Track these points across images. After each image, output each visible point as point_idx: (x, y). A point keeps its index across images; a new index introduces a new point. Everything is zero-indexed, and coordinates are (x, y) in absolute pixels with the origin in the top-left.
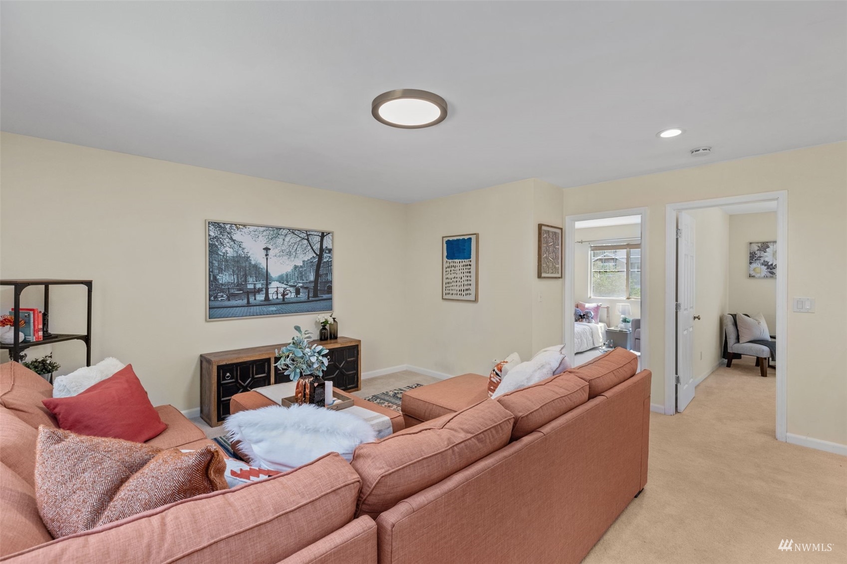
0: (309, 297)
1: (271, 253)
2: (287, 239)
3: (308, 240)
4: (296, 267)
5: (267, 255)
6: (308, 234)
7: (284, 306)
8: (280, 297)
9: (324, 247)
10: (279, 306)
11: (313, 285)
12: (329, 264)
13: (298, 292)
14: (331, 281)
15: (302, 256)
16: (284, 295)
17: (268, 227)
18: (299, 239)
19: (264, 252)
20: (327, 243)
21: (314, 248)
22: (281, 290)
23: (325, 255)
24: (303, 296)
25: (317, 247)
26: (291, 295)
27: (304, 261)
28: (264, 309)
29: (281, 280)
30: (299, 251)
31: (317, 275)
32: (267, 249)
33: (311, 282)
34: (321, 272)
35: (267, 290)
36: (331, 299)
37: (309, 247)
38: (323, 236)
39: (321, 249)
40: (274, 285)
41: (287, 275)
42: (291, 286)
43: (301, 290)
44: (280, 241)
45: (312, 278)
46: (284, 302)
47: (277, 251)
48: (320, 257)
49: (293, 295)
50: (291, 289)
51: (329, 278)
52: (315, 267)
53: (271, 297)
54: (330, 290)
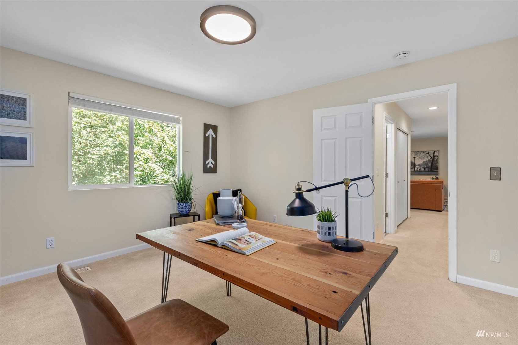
0: (429, 170)
1: (416, 158)
2: (421, 154)
3: (428, 154)
4: (424, 162)
5: (414, 159)
6: (428, 152)
7: (420, 173)
8: (419, 170)
9: (435, 155)
10: (418, 173)
11: (430, 167)
12: (437, 161)
13: (425, 169)
14: (438, 166)
15: (426, 158)
16: (420, 170)
17: (415, 152)
18: (425, 154)
19: (414, 158)
20: (436, 154)
21: (431, 156)
22: (419, 168)
23: (435, 158)
24: (426, 170)
25: (432, 155)
26: (422, 170)
27: (427, 160)
28: (414, 173)
29: (419, 165)
30: (425, 157)
31: (432, 164)
32: (415, 157)
33: (430, 166)
34: (434, 163)
35: (415, 168)
36: (438, 171)
37: (429, 156)
38: (434, 152)
39: (434, 156)
40: (417, 167)
41: (421, 164)
42: (422, 167)
43: (426, 168)
44: (419, 155)
45: (430, 165)
46: (420, 171)
47: (418, 158)
48: (433, 158)
49: (423, 170)
50: (422, 168)
51: (437, 165)
52: (431, 162)
53: (416, 170)
54: (437, 168)
